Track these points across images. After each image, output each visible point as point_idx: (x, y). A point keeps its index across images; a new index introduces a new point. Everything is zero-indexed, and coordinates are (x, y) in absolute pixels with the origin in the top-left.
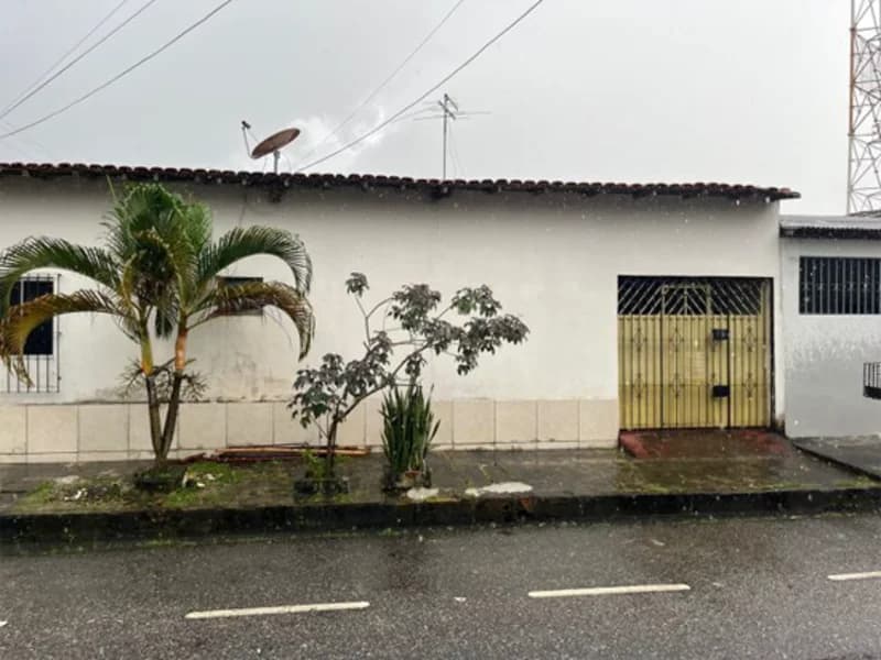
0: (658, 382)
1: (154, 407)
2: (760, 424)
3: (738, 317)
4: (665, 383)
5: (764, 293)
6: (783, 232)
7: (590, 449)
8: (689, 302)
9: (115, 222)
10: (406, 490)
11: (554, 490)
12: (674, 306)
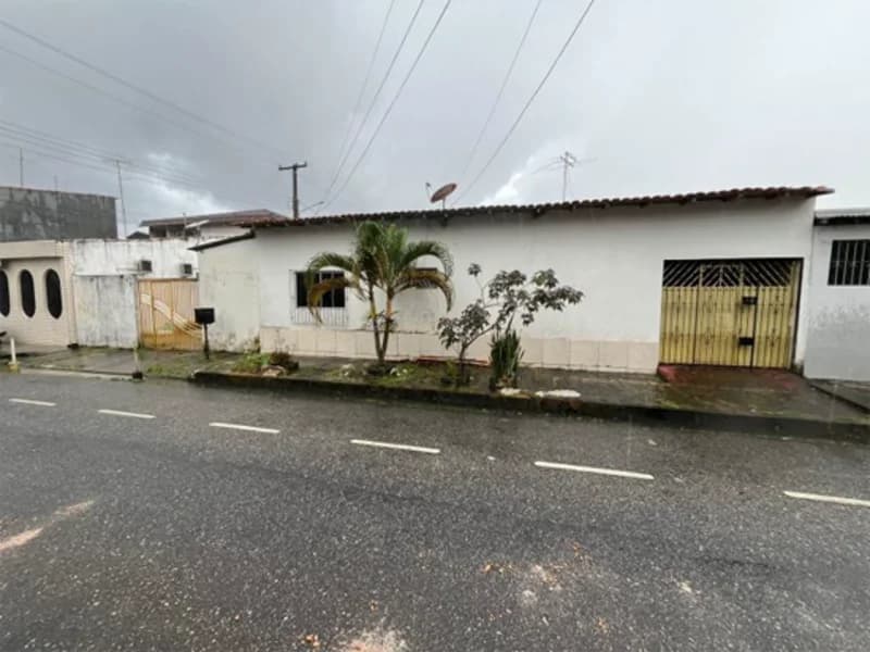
0: (692, 332)
1: (377, 335)
2: (780, 365)
3: (767, 288)
4: (699, 332)
5: (794, 269)
6: (817, 222)
7: (635, 374)
8: (724, 278)
9: (355, 240)
10: (501, 388)
11: (597, 398)
12: (711, 280)
